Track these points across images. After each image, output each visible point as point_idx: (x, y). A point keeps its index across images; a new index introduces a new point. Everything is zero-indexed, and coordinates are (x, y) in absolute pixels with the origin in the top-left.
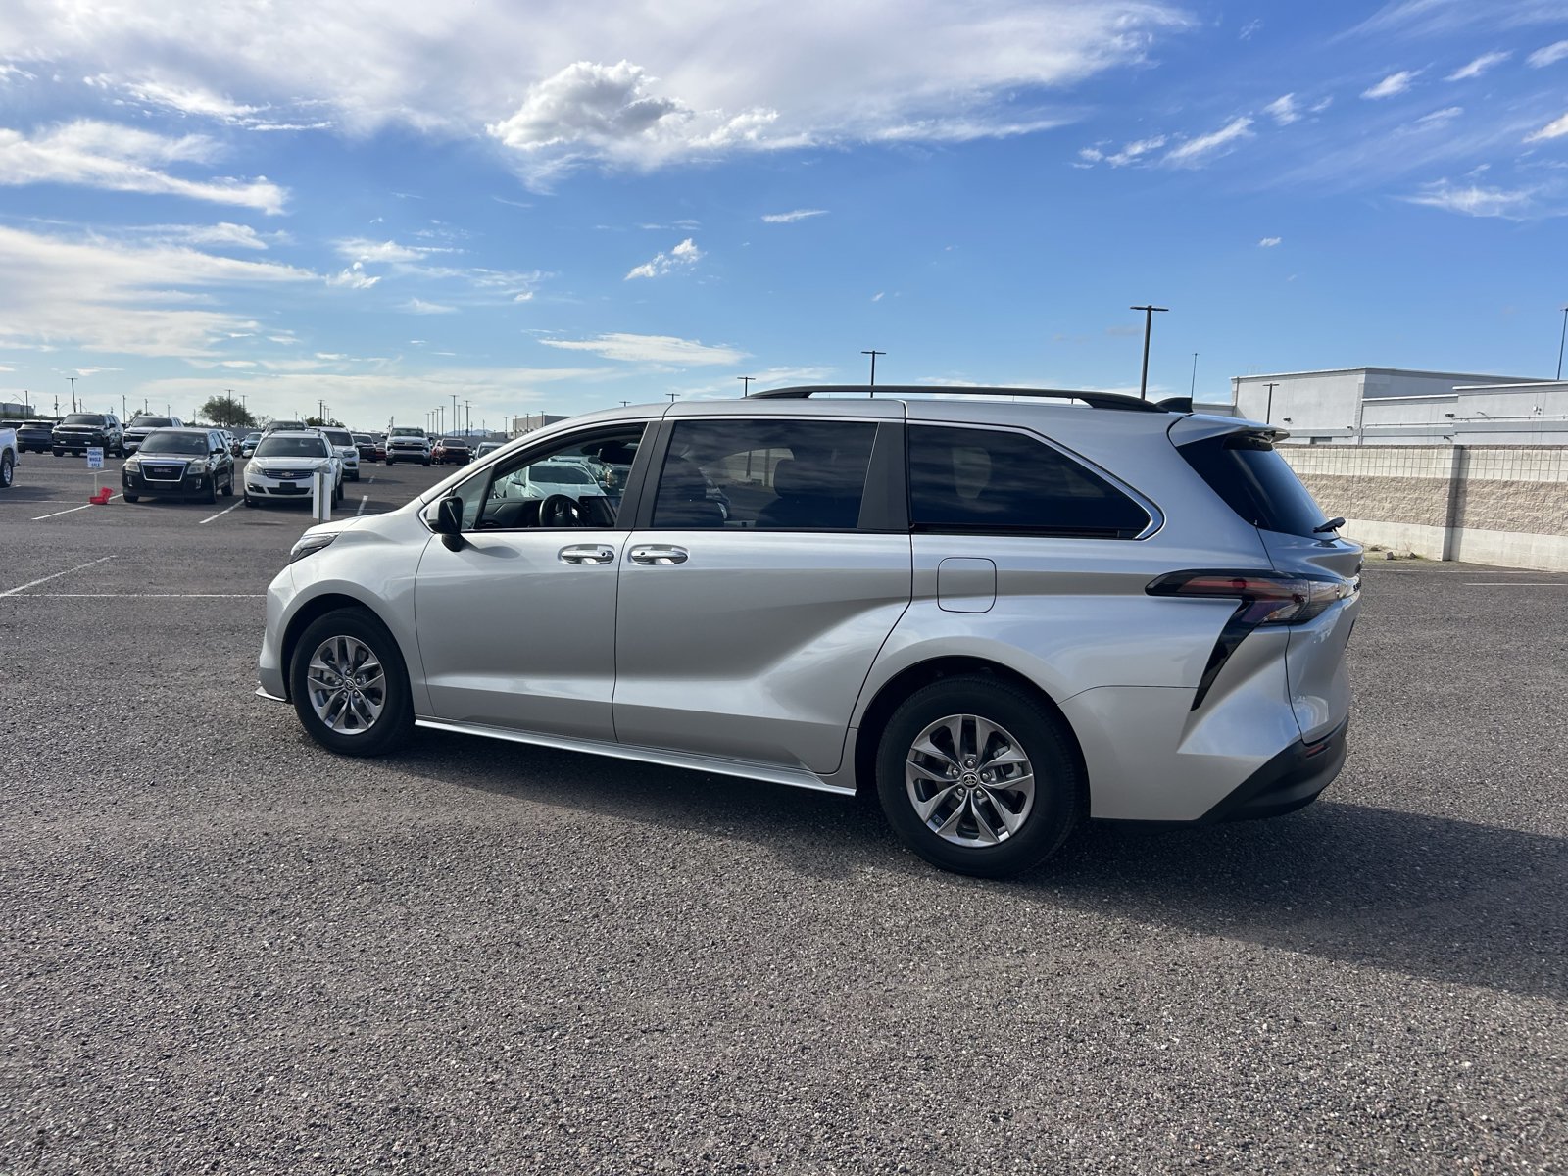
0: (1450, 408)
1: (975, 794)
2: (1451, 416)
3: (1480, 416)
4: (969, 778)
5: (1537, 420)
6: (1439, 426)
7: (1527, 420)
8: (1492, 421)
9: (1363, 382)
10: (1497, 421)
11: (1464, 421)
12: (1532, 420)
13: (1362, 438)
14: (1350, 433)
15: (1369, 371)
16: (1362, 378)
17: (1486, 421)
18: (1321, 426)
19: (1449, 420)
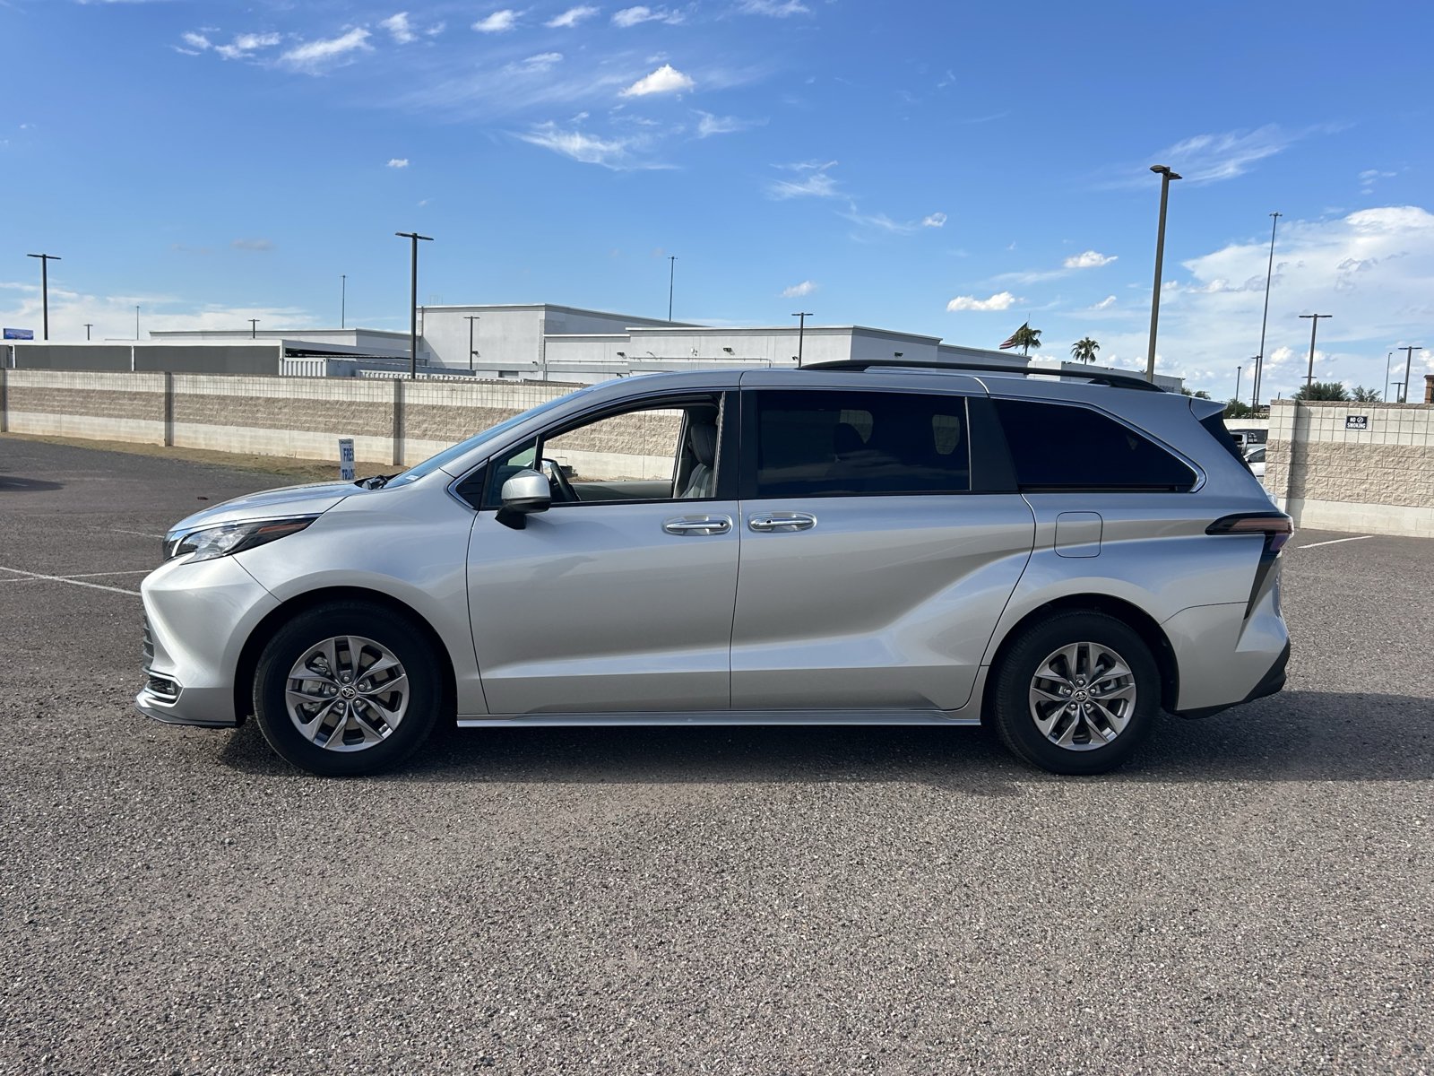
0: (620, 347)
1: (1085, 707)
2: (622, 354)
3: (649, 356)
4: (1080, 694)
5: (694, 361)
6: (611, 364)
7: (686, 361)
8: (659, 361)
9: (544, 318)
10: (663, 361)
11: (636, 361)
12: (691, 361)
13: (546, 373)
14: (535, 368)
15: (548, 308)
16: (542, 315)
17: (654, 361)
18: (509, 361)
19: (620, 358)
